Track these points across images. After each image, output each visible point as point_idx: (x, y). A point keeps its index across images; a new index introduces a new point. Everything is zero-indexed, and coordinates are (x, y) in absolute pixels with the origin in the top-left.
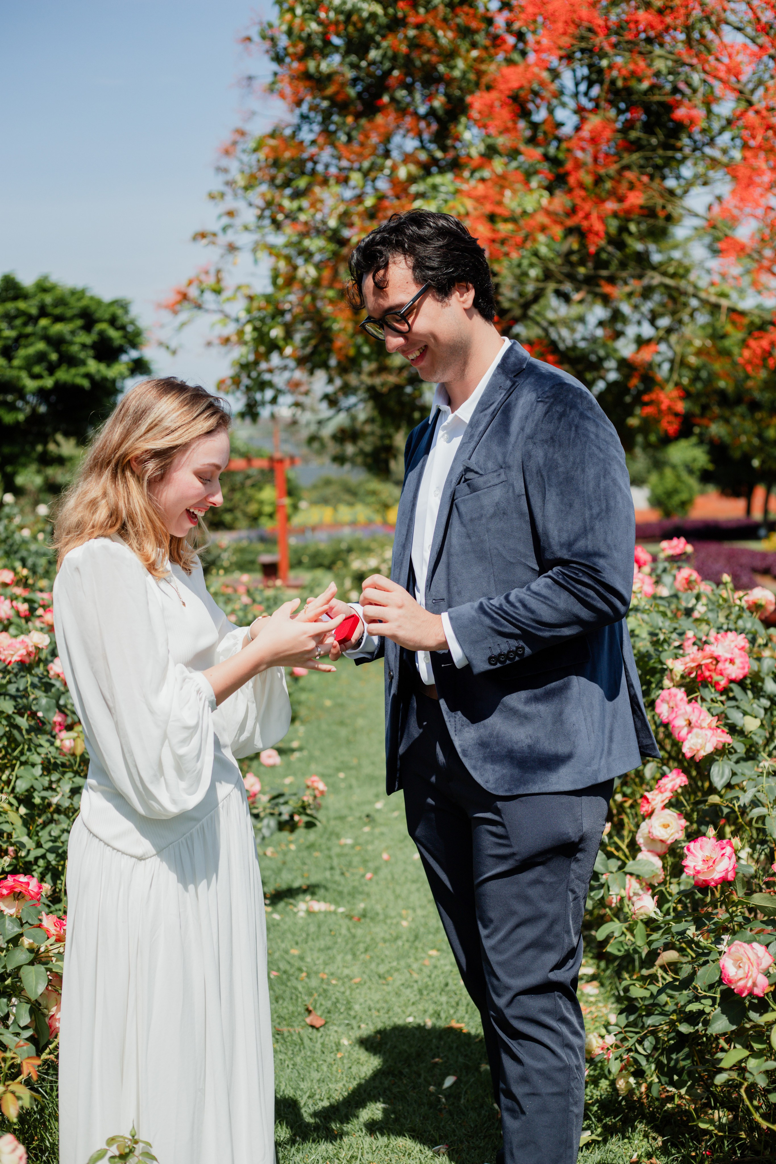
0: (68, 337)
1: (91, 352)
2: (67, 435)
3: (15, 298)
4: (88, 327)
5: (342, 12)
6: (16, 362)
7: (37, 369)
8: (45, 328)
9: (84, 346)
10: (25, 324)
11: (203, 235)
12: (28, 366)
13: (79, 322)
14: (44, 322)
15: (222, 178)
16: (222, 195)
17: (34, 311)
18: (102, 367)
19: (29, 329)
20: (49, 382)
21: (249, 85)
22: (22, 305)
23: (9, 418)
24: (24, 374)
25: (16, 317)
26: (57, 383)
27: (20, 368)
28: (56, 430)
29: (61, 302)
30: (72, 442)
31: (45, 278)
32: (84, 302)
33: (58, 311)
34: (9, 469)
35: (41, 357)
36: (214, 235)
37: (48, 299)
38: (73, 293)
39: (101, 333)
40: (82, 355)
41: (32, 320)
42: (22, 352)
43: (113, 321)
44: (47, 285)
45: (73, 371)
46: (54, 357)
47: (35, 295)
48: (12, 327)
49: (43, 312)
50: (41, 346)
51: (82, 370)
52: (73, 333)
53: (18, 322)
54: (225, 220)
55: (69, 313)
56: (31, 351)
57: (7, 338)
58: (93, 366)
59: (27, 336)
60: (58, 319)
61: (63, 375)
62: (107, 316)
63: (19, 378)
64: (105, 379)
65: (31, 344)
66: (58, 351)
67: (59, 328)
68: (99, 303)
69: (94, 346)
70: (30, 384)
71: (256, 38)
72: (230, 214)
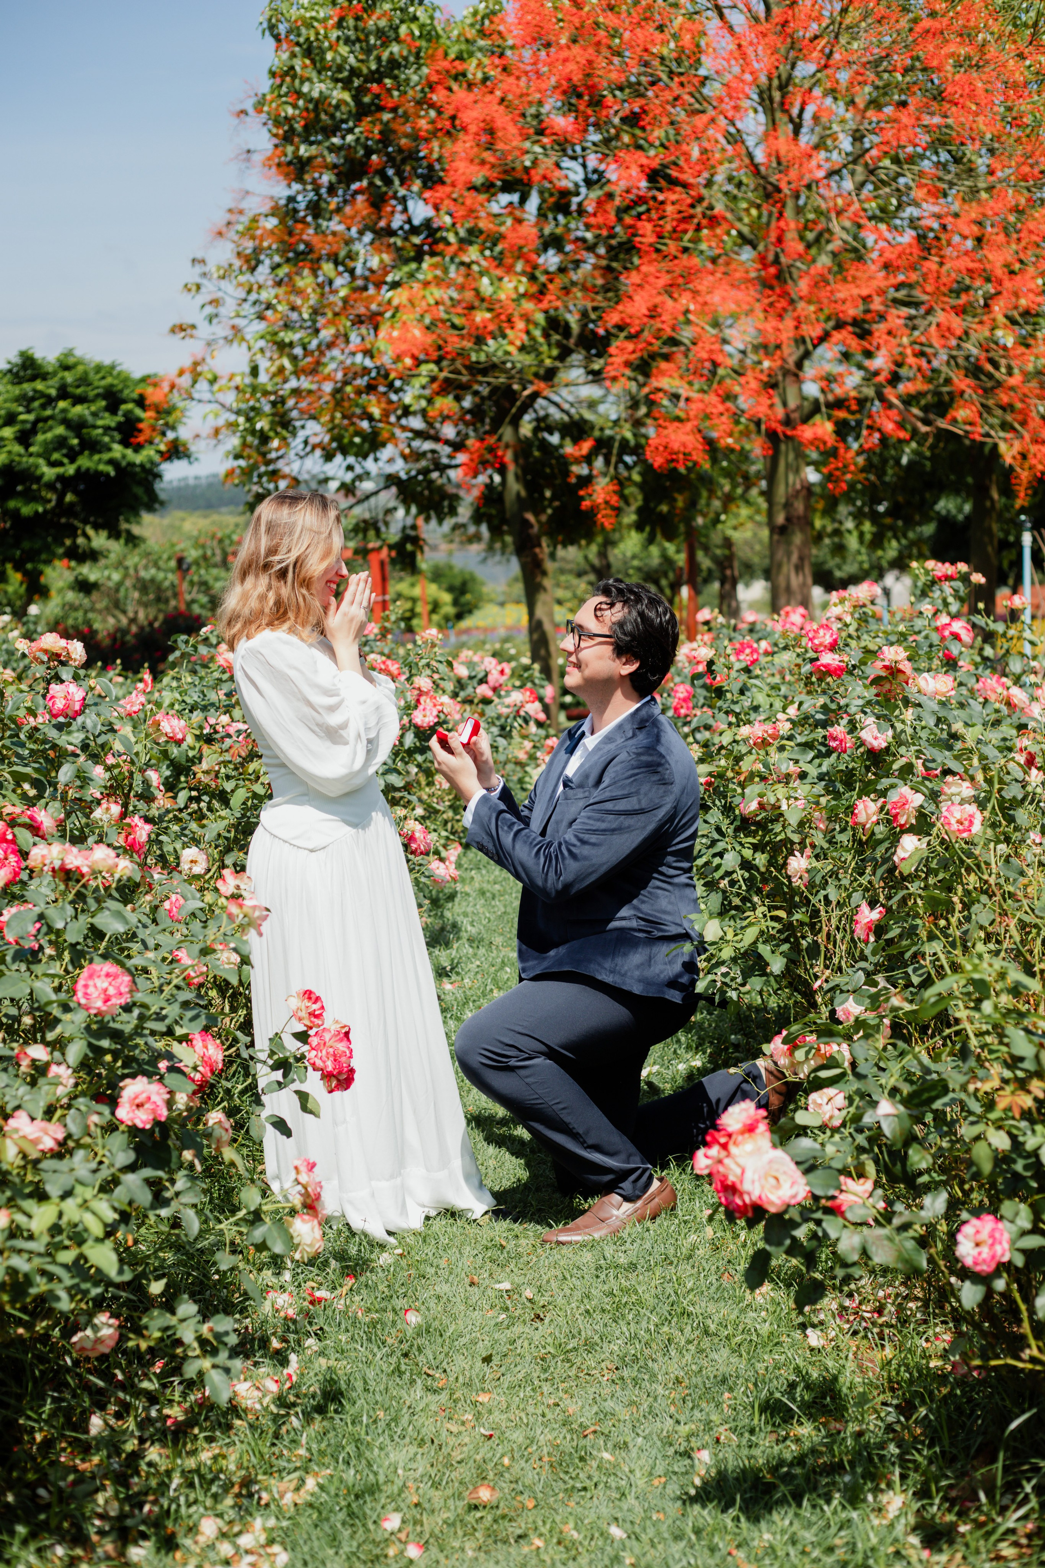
0: (90, 419)
1: (117, 436)
2: (97, 527)
3: (33, 379)
4: (112, 409)
5: (311, 100)
6: (32, 449)
7: (56, 456)
8: (64, 411)
9: (107, 429)
10: (43, 407)
11: (182, 329)
12: (45, 455)
13: (103, 403)
14: (62, 404)
15: (199, 269)
16: (198, 287)
17: (53, 392)
18: (129, 452)
19: (48, 412)
20: (71, 470)
21: (248, 160)
22: (39, 385)
23: (27, 510)
24: (41, 461)
25: (33, 399)
26: (78, 469)
27: (39, 455)
28: (86, 522)
29: (84, 380)
30: (104, 534)
31: (69, 353)
32: (109, 380)
33: (79, 391)
34: (29, 566)
35: (60, 443)
36: (193, 327)
37: (69, 377)
38: (99, 368)
39: (128, 414)
40: (106, 439)
41: (50, 401)
42: (40, 437)
43: (141, 402)
44: (71, 361)
45: (96, 457)
46: (75, 441)
47: (55, 374)
48: (29, 412)
49: (63, 393)
50: (60, 430)
51: (106, 456)
52: (95, 415)
53: (36, 404)
54: (209, 310)
55: (92, 394)
56: (49, 435)
57: (24, 422)
58: (117, 451)
59: (46, 420)
60: (79, 400)
61: (85, 462)
62: (135, 395)
63: (37, 466)
64: (131, 465)
65: (51, 428)
66: (79, 436)
67: (79, 409)
68: (126, 380)
69: (119, 427)
70: (49, 473)
71: (251, 111)
72: (215, 302)
